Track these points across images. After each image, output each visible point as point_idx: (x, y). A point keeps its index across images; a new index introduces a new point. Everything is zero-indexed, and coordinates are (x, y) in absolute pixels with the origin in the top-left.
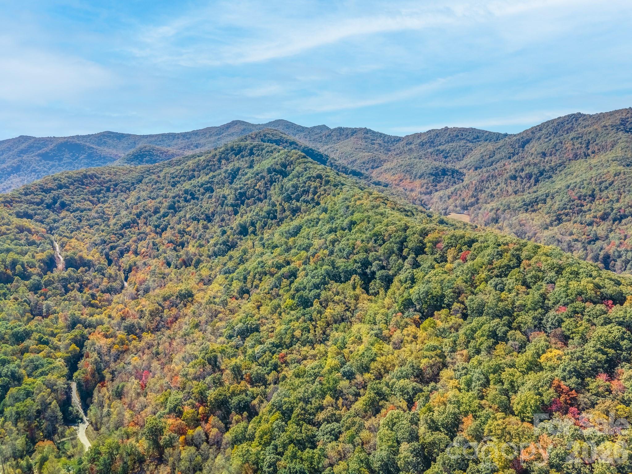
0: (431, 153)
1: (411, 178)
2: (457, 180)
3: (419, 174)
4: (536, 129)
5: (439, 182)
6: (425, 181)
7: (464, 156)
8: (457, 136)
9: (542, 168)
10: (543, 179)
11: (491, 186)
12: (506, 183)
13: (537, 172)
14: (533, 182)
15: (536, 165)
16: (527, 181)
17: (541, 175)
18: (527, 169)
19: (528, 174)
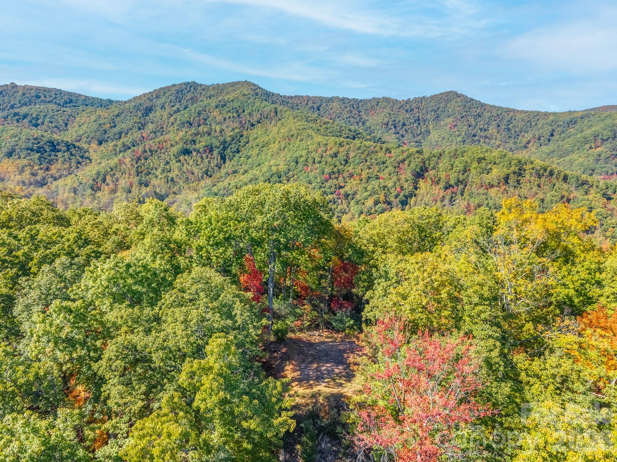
0: (6, 118)
2: (80, 160)
3: (4, 150)
4: (152, 96)
5: (50, 162)
6: (25, 162)
7: (66, 125)
8: (38, 97)
9: (222, 139)
10: (231, 154)
11: (159, 165)
12: (180, 161)
13: (218, 144)
14: (219, 157)
15: (209, 134)
16: (209, 156)
17: (225, 149)
18: (201, 139)
19: (207, 146)
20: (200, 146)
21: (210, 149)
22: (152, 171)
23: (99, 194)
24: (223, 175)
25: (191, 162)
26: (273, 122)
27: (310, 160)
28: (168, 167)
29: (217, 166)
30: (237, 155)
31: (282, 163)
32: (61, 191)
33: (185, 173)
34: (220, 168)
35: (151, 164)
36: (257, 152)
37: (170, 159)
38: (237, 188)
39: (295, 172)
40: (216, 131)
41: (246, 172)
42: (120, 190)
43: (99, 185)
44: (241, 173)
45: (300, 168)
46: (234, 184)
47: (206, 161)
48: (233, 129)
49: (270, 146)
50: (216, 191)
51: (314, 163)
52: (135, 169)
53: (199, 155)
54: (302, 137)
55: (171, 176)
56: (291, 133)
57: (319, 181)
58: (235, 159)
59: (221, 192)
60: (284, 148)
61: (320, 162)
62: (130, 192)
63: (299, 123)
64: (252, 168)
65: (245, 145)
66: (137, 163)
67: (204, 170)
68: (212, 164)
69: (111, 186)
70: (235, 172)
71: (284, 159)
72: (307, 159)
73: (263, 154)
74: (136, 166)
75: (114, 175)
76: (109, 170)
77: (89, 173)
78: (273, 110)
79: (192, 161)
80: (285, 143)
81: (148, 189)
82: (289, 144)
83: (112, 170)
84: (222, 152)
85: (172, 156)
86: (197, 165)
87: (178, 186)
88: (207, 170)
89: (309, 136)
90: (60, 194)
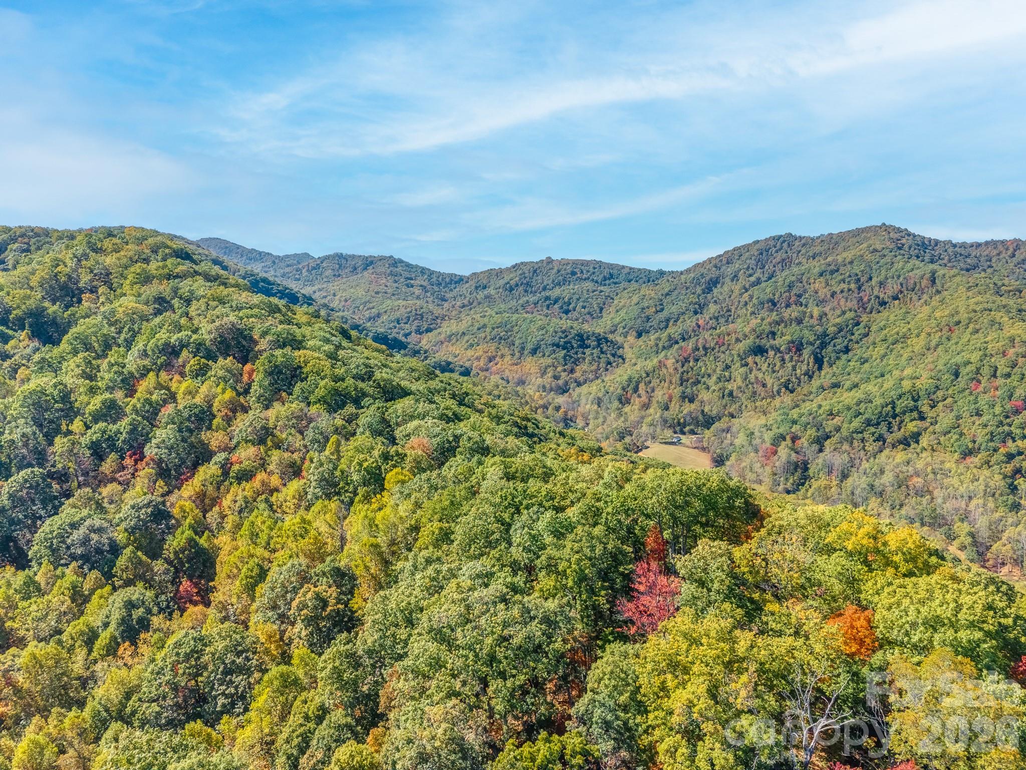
0: (536, 304)
1: (513, 355)
2: (612, 359)
3: (529, 346)
4: (721, 261)
5: (576, 362)
6: (549, 361)
7: (601, 309)
8: (573, 273)
9: (820, 329)
10: (833, 355)
11: (714, 371)
12: (747, 365)
13: (812, 338)
14: (812, 360)
15: (799, 322)
16: (795, 358)
17: (823, 346)
18: (784, 330)
19: (793, 342)
20: (781, 342)
21: (798, 347)
22: (703, 380)
23: (627, 409)
24: (814, 390)
25: (764, 367)
26: (925, 297)
27: (986, 371)
28: (727, 374)
29: (805, 374)
30: (844, 357)
31: (925, 375)
32: (583, 401)
33: (752, 384)
34: (811, 377)
35: (703, 369)
36: (882, 352)
37: (732, 361)
38: (831, 414)
39: (950, 392)
40: (812, 317)
41: (856, 386)
42: (654, 405)
43: (629, 395)
44: (845, 387)
45: (962, 385)
46: (828, 408)
47: (789, 365)
48: (844, 313)
49: (909, 341)
50: (795, 416)
51: (994, 376)
52: (678, 376)
53: (778, 355)
54: (977, 327)
55: (730, 387)
56: (956, 319)
57: (997, 412)
58: (840, 363)
59: (804, 419)
60: (937, 346)
61: (1008, 375)
62: (667, 408)
63: (979, 298)
64: (868, 380)
65: (861, 339)
66: (683, 366)
67: (782, 380)
68: (798, 371)
69: (644, 398)
70: (836, 385)
71: (932, 366)
72: (978, 369)
73: (892, 357)
74: (681, 370)
75: (650, 382)
76: (644, 375)
77: (618, 379)
78: (928, 276)
79: (766, 364)
80: (940, 337)
81: (693, 406)
82: (949, 339)
83: (648, 375)
84: (818, 351)
85: (735, 356)
86: (774, 372)
87: (738, 404)
88: (789, 380)
89: (993, 323)
90: (582, 405)
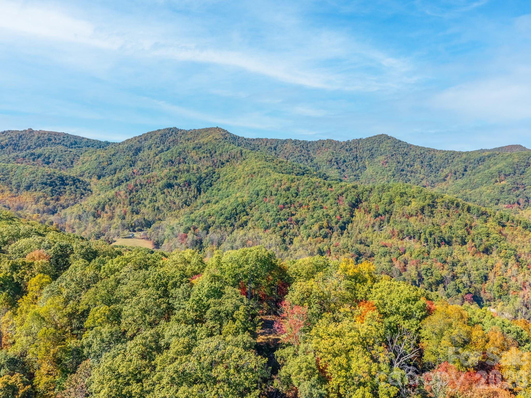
0: (24, 157)
1: (11, 190)
2: (84, 191)
3: (24, 185)
4: (142, 139)
5: (60, 194)
6: (41, 194)
7: (72, 162)
8: (50, 140)
9: (198, 175)
10: (205, 187)
11: (148, 197)
12: (164, 193)
13: (195, 180)
14: (196, 190)
15: (188, 171)
16: (188, 189)
17: (200, 183)
18: (181, 176)
19: (186, 181)
20: (180, 181)
21: (189, 183)
22: (142, 202)
23: (99, 220)
24: (199, 204)
25: (173, 194)
26: (239, 161)
27: (268, 193)
28: (155, 198)
29: (193, 197)
30: (210, 188)
31: (246, 196)
32: (69, 218)
33: (168, 203)
34: (196, 198)
35: (141, 196)
36: (226, 186)
37: (156, 191)
38: (210, 215)
39: (257, 202)
40: (193, 169)
41: (217, 202)
42: (116, 217)
43: (99, 212)
44: (213, 202)
45: (261, 199)
46: (208, 212)
47: (185, 193)
48: (208, 168)
49: (236, 181)
50: (193, 218)
51: (271, 195)
52: (128, 200)
53: (180, 188)
54: (262, 174)
55: (157, 205)
56: (253, 171)
57: (275, 210)
58: (209, 191)
59: (198, 219)
60: (248, 183)
61: (276, 195)
62: (124, 218)
63: (260, 163)
64: (222, 199)
65: (217, 180)
66: (130, 194)
67: (183, 200)
68: (190, 196)
69: (109, 214)
70: (208, 202)
71: (247, 192)
72: (266, 192)
73: (231, 188)
74: (129, 197)
75: (112, 204)
76: (108, 200)
77: (92, 203)
78: (239, 152)
79: (174, 193)
80: (249, 179)
81: (139, 216)
82: (252, 180)
83: (110, 200)
84: (198, 185)
85: (158, 189)
86: (178, 196)
87: (163, 214)
88: (186, 200)
89: (267, 173)
90: (68, 220)
